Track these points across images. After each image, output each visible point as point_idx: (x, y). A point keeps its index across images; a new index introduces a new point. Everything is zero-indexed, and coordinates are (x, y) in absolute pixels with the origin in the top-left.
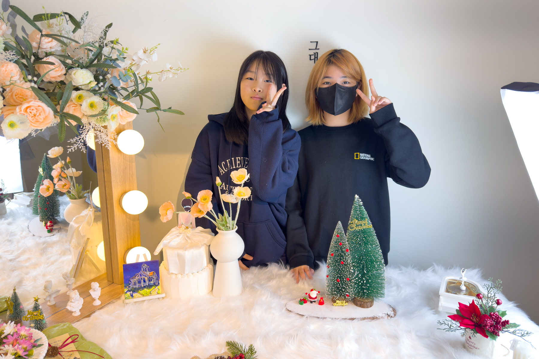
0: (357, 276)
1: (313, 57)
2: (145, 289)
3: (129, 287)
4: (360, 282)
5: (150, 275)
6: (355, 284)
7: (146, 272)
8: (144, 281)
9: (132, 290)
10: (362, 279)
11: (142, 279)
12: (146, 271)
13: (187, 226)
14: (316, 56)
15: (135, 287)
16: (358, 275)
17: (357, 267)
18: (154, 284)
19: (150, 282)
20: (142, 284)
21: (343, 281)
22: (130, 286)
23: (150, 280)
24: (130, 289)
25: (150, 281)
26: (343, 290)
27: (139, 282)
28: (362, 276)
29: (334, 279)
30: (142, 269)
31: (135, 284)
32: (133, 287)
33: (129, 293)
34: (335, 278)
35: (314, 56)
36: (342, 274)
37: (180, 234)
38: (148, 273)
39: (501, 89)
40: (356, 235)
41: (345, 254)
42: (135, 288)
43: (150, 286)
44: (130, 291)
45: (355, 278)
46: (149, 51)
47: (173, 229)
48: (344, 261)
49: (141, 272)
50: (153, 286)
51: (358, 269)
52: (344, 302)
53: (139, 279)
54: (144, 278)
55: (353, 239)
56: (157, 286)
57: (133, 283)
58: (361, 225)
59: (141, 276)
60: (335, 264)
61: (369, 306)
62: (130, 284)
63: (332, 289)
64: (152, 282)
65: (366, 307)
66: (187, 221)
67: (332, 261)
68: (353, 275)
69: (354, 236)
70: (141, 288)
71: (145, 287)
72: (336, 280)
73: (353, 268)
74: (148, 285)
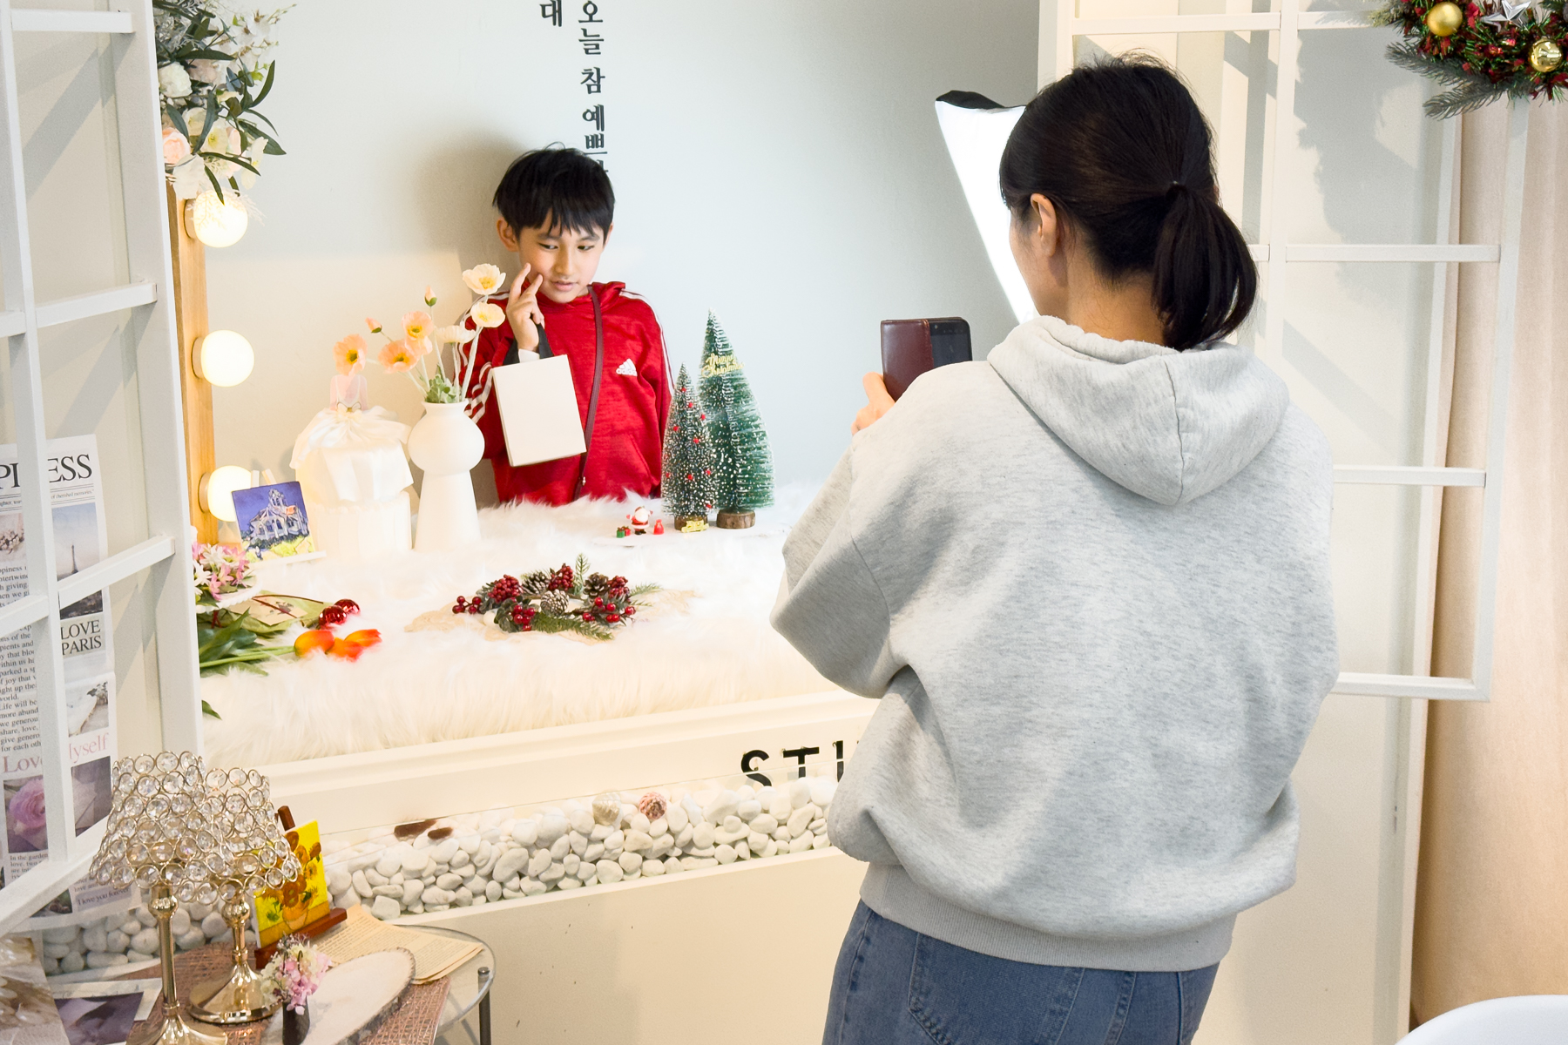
0: (726, 463)
1: (549, 11)
2: (284, 543)
3: (251, 538)
4: (732, 472)
5: (288, 513)
6: (721, 479)
7: (279, 507)
8: (280, 527)
9: (257, 545)
10: (734, 467)
11: (273, 521)
12: (279, 504)
13: (350, 406)
14: (557, 8)
15: (262, 538)
16: (726, 460)
17: (725, 445)
18: (300, 532)
19: (290, 529)
20: (277, 533)
21: (700, 476)
22: (252, 535)
23: (290, 523)
24: (253, 543)
25: (290, 526)
26: (701, 495)
27: (270, 528)
28: (734, 461)
29: (682, 476)
30: (271, 500)
31: (262, 532)
32: (259, 539)
33: (252, 551)
34: (683, 474)
35: (551, 8)
36: (697, 462)
37: (338, 423)
38: (283, 509)
39: (937, 102)
40: (717, 384)
41: (700, 424)
42: (263, 541)
43: (291, 537)
44: (254, 547)
45: (721, 468)
46: (266, 18)
47: (321, 415)
48: (699, 438)
49: (270, 507)
50: (298, 536)
51: (726, 450)
52: (702, 521)
53: (268, 522)
54: (277, 520)
55: (712, 393)
56: (305, 536)
57: (257, 531)
58: (725, 366)
59: (270, 514)
60: (683, 446)
61: (749, 524)
62: (252, 532)
63: (679, 496)
64: (294, 530)
65: (743, 526)
66: (350, 396)
67: (677, 440)
68: (716, 464)
69: (714, 388)
70: (274, 541)
71: (282, 538)
72: (686, 477)
73: (717, 449)
74: (287, 534)
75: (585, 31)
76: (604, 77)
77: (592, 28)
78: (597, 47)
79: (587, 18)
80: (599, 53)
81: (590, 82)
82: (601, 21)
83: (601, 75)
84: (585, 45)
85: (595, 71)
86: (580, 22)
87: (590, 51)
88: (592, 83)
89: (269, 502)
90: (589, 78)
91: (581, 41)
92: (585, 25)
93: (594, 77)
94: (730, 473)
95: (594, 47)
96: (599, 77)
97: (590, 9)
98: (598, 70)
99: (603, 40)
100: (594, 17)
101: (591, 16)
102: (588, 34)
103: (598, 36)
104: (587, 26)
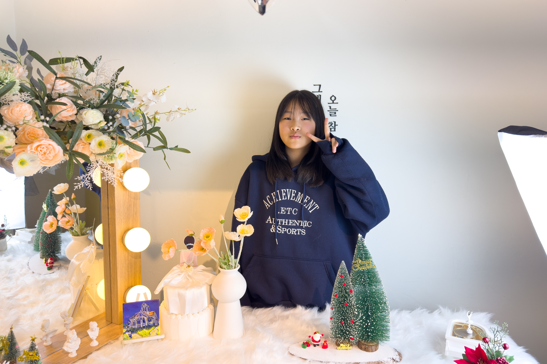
0: (361, 318)
2: (144, 330)
3: (128, 327)
5: (150, 314)
6: (359, 327)
7: (146, 312)
8: (144, 321)
9: (130, 330)
10: (366, 322)
11: (141, 319)
12: (146, 311)
13: (189, 264)
15: (134, 327)
17: (362, 309)
18: (154, 324)
19: (149, 323)
20: (141, 325)
21: (347, 323)
22: (129, 326)
23: (149, 320)
24: (128, 329)
25: (149, 321)
26: (348, 333)
27: (139, 322)
28: (367, 319)
29: (338, 322)
30: (142, 308)
31: (134, 324)
32: (132, 328)
33: (127, 334)
36: (346, 316)
37: (182, 272)
38: (148, 313)
39: (498, 133)
40: (360, 275)
41: (349, 295)
42: (134, 329)
43: (149, 327)
44: (128, 331)
45: (359, 320)
46: (158, 93)
47: (175, 268)
48: (348, 303)
49: (141, 312)
50: (152, 326)
51: (362, 311)
52: (348, 345)
53: (138, 319)
54: (144, 318)
55: (356, 280)
56: (156, 326)
57: (132, 323)
58: (365, 265)
59: (140, 315)
60: (339, 306)
61: (374, 350)
62: (129, 324)
63: (336, 331)
64: (151, 323)
65: (371, 350)
66: (189, 260)
67: (336, 303)
68: (357, 318)
69: (358, 277)
70: (140, 328)
71: (144, 327)
72: (340, 322)
73: (358, 310)
74: (147, 325)
75: (330, 107)
76: (337, 125)
77: (333, 106)
78: (335, 113)
79: (331, 102)
80: (336, 116)
81: (331, 127)
82: (338, 103)
83: (336, 124)
84: (330, 112)
85: (333, 123)
86: (329, 103)
87: (332, 115)
88: (332, 127)
89: (142, 310)
90: (331, 125)
91: (328, 111)
92: (330, 105)
93: (333, 125)
94: (364, 325)
95: (334, 113)
96: (335, 125)
97: (333, 98)
98: (335, 122)
99: (338, 111)
100: (335, 102)
101: (333, 101)
102: (331, 108)
103: (336, 109)
104: (332, 105)
